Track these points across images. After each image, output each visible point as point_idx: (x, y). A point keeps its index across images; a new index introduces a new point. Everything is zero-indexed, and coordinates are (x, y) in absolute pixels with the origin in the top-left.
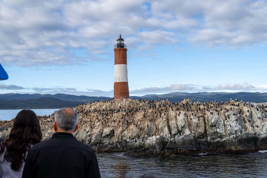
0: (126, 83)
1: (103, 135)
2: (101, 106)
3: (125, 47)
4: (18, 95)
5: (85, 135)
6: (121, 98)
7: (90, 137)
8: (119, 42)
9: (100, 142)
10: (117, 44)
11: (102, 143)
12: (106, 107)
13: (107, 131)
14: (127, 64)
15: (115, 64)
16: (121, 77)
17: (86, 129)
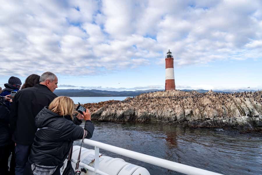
0: (174, 80)
1: (186, 114)
2: (161, 94)
3: (172, 57)
4: (73, 90)
5: (169, 114)
6: (172, 89)
7: (175, 116)
8: (168, 55)
9: (185, 120)
10: (167, 56)
11: (186, 120)
12: (165, 95)
13: (187, 111)
14: (174, 67)
15: (166, 68)
16: (171, 76)
17: (168, 110)
